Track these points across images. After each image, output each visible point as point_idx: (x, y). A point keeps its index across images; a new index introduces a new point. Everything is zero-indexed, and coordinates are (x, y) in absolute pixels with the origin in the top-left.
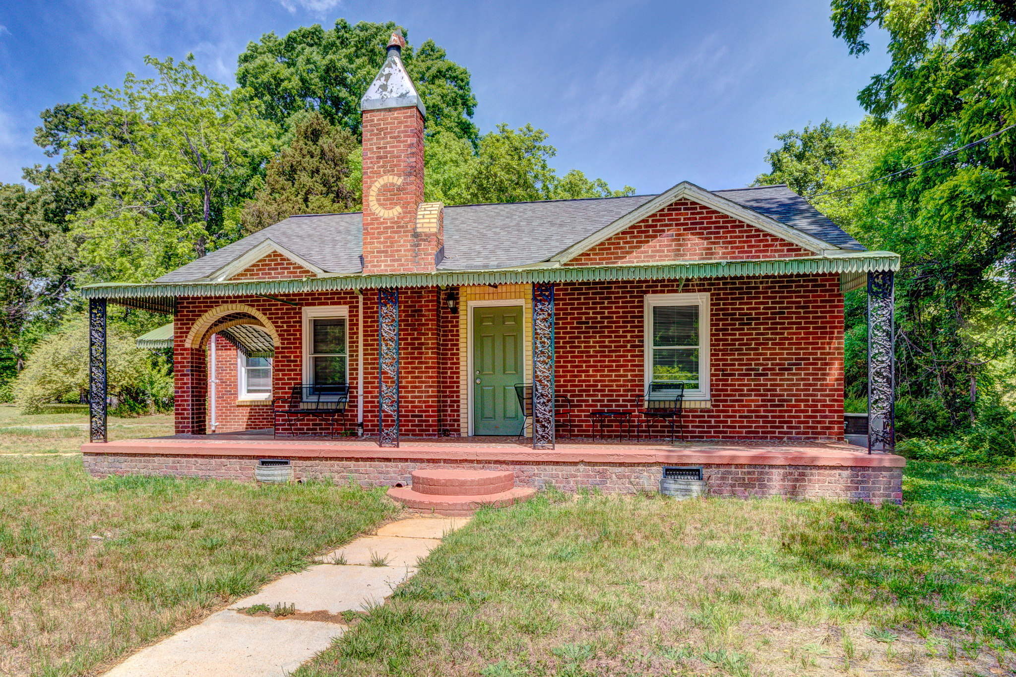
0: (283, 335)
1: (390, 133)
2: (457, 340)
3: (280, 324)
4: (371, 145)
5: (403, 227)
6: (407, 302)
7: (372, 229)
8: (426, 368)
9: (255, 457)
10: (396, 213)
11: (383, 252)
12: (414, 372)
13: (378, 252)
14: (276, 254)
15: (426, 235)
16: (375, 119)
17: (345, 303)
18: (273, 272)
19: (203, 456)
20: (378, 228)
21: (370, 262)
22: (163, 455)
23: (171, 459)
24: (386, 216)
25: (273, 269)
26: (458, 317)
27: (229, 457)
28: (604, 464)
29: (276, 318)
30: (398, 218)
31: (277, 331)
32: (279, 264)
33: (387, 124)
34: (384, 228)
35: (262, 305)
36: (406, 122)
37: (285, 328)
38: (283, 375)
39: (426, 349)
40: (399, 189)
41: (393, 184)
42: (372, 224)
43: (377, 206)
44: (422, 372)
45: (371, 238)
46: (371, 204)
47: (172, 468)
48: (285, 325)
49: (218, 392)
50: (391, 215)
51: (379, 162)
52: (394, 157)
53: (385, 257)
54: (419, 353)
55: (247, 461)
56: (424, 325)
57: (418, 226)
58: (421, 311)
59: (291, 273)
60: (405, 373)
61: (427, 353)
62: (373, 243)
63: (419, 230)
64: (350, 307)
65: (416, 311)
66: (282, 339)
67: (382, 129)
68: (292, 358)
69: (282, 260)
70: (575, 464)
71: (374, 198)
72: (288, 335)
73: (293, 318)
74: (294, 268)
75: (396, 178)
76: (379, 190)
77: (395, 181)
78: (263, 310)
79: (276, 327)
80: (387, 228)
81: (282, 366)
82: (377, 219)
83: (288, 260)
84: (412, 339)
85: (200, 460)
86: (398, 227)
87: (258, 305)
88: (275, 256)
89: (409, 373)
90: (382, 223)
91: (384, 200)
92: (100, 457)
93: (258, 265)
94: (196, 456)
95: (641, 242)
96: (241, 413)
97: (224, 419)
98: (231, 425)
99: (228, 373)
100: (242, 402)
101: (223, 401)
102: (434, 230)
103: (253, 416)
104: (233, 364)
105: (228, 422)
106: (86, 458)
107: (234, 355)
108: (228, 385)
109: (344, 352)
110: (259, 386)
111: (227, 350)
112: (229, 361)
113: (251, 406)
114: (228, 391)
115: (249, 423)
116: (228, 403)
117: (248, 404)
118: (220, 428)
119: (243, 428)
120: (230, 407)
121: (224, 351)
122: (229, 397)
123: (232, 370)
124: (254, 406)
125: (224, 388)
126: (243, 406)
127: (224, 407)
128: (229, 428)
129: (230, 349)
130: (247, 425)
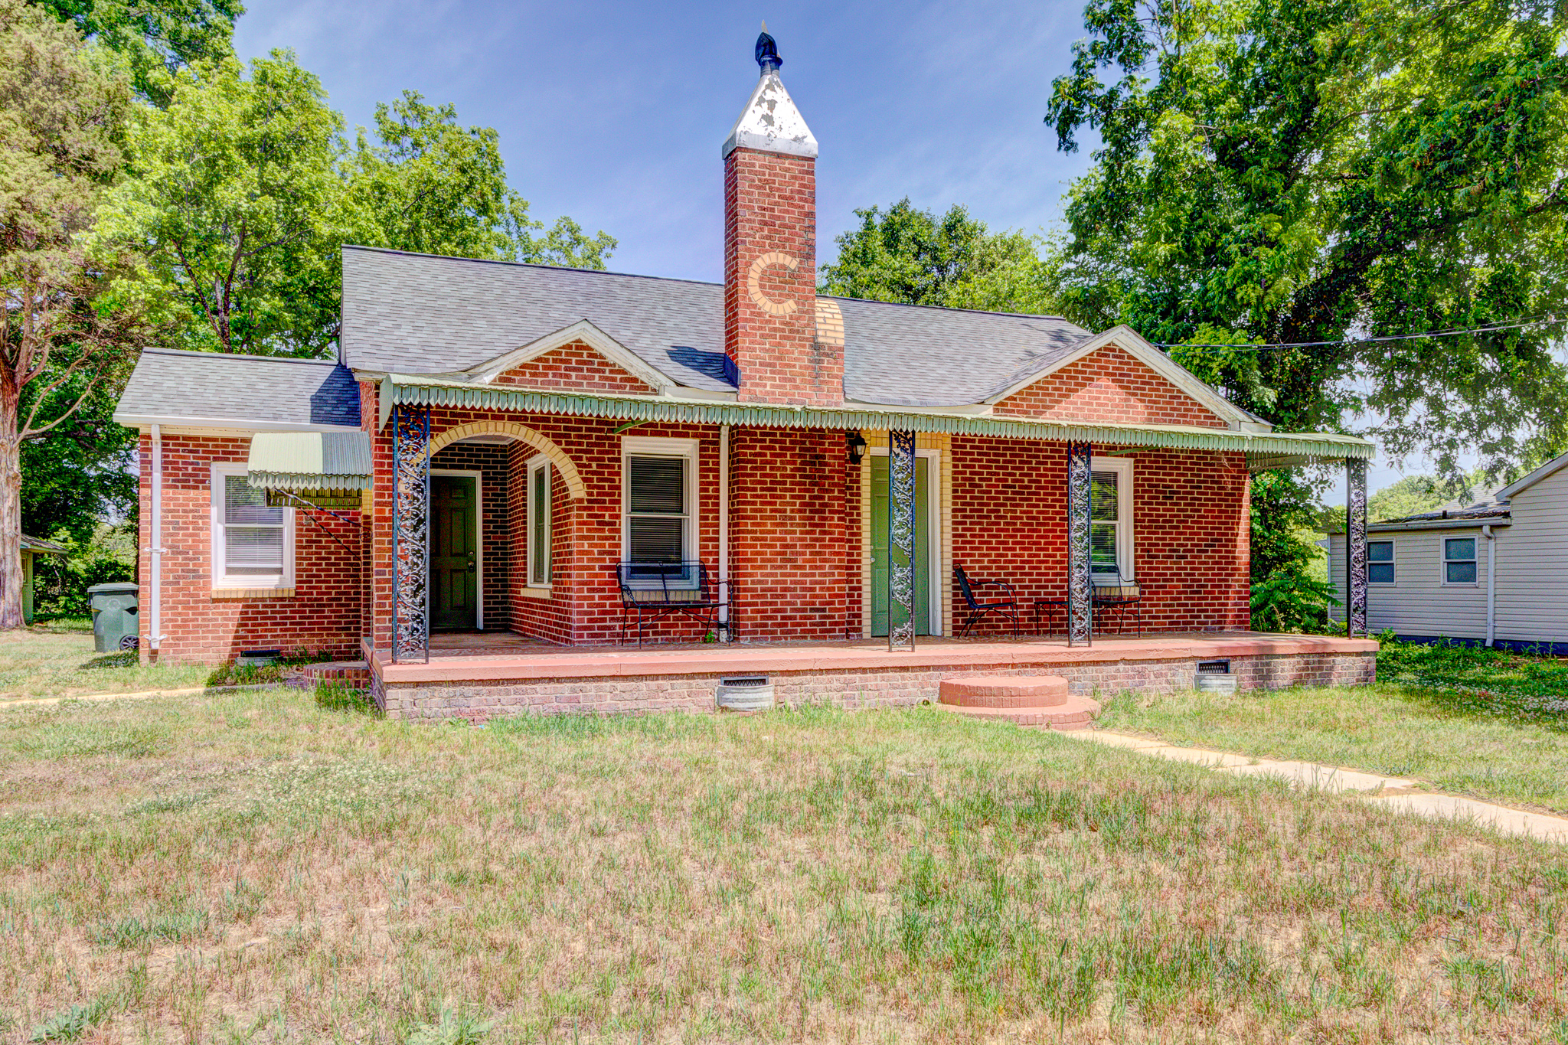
0: (591, 480)
1: (778, 189)
2: (858, 501)
3: (584, 461)
4: (750, 201)
5: (798, 332)
6: (804, 443)
7: (752, 328)
8: (831, 540)
9: (713, 675)
10: (789, 311)
11: (770, 365)
12: (814, 546)
13: (761, 364)
14: (581, 345)
15: (830, 348)
16: (757, 163)
17: (695, 436)
18: (574, 374)
19: (625, 678)
20: (760, 328)
21: (750, 378)
22: (551, 680)
23: (568, 685)
24: (774, 312)
25: (575, 369)
26: (859, 469)
27: (670, 676)
28: (1143, 661)
29: (577, 451)
30: (791, 317)
31: (580, 473)
32: (585, 363)
33: (775, 175)
34: (771, 329)
35: (554, 428)
36: (802, 179)
37: (594, 468)
38: (590, 545)
39: (830, 512)
40: (792, 275)
41: (784, 267)
42: (753, 321)
43: (760, 295)
44: (825, 546)
45: (752, 342)
46: (752, 290)
47: (569, 700)
48: (594, 464)
49: (165, 571)
50: (781, 313)
51: (762, 230)
52: (785, 226)
53: (772, 372)
54: (821, 518)
55: (701, 682)
56: (827, 478)
57: (820, 333)
58: (824, 457)
59: (607, 378)
60: (802, 546)
61: (832, 519)
62: (754, 350)
63: (821, 340)
64: (702, 442)
65: (817, 457)
66: (589, 487)
67: (767, 181)
68: (607, 519)
69: (590, 355)
70: (1116, 662)
71: (756, 283)
72: (599, 480)
73: (607, 452)
74: (611, 372)
75: (789, 258)
76: (764, 272)
77: (787, 263)
78: (554, 436)
79: (578, 465)
80: (775, 329)
81: (589, 530)
82: (760, 314)
83: (602, 357)
84: (811, 497)
85: (620, 685)
86: (791, 331)
87: (544, 427)
88: (577, 348)
89: (807, 546)
90: (768, 322)
91: (771, 287)
92: (425, 690)
93: (547, 360)
94: (613, 677)
95: (1070, 390)
96: (222, 614)
97: (179, 626)
98: (198, 638)
99: (191, 535)
100: (224, 592)
101: (179, 590)
102: (841, 343)
103: (250, 619)
104: (201, 517)
105: (189, 632)
106: (391, 693)
107: (204, 499)
108: (190, 559)
109: (681, 511)
110: (254, 560)
111: (189, 487)
112: (192, 511)
113: (246, 599)
114: (189, 571)
115: (242, 633)
116: (190, 595)
117: (241, 596)
118: (170, 645)
119: (226, 644)
120: (196, 602)
121: (180, 490)
122: (192, 583)
123: (201, 529)
124: (254, 600)
125: (181, 565)
126: (226, 600)
127: (180, 602)
128: (192, 644)
129: (197, 488)
130: (236, 637)
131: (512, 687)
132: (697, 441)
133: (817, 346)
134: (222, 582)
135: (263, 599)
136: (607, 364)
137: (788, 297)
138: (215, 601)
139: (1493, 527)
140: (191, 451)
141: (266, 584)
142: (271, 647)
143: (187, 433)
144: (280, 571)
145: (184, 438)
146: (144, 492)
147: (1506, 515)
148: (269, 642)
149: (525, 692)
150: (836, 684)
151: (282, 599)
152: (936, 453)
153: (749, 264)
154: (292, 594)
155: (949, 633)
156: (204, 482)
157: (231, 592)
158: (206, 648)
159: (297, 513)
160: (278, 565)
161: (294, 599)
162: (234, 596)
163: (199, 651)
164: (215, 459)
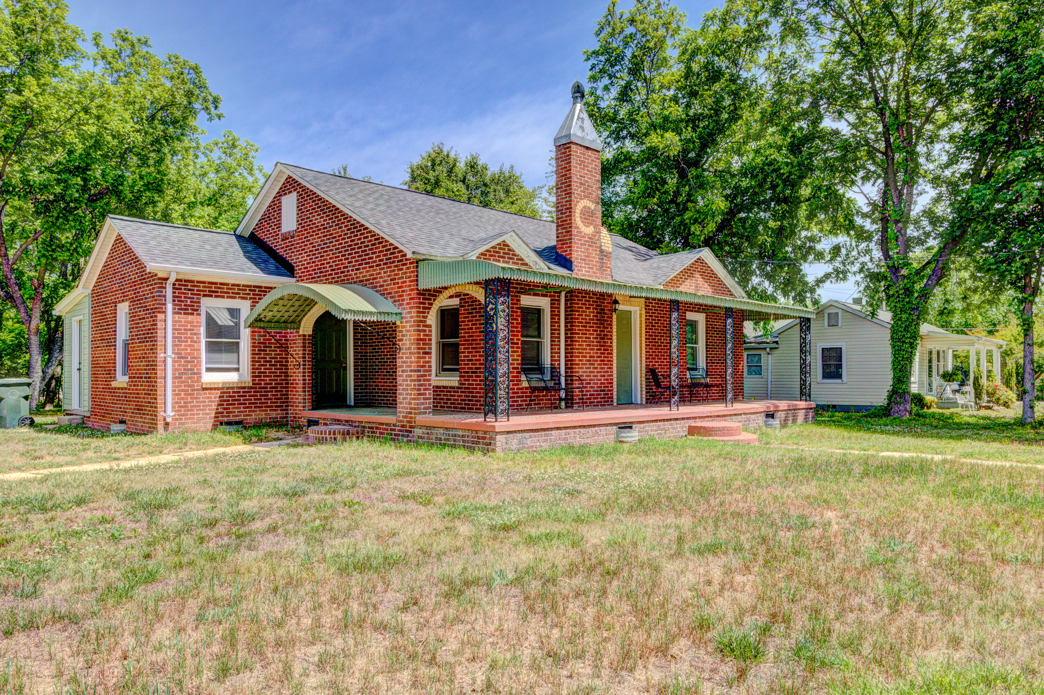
1: (586, 166)
4: (576, 171)
5: (595, 243)
7: (578, 240)
8: (607, 354)
9: (611, 425)
10: (590, 231)
11: (583, 260)
13: (581, 259)
14: (505, 244)
15: (606, 253)
16: (578, 151)
17: (549, 296)
18: (501, 259)
20: (581, 240)
21: (576, 266)
24: (585, 232)
28: (750, 413)
30: (592, 235)
32: (506, 254)
33: (585, 158)
34: (584, 241)
36: (596, 161)
39: (607, 339)
40: (592, 213)
41: (589, 208)
42: (577, 235)
43: (579, 222)
44: (605, 357)
45: (577, 248)
46: (576, 220)
47: (564, 439)
50: (588, 232)
51: (580, 187)
52: (589, 186)
53: (584, 264)
54: (604, 342)
55: (610, 428)
56: (606, 321)
57: (603, 245)
58: (605, 310)
61: (608, 343)
62: (578, 251)
63: (603, 248)
64: (551, 300)
65: (602, 310)
67: (582, 162)
69: (509, 250)
70: (741, 414)
71: (579, 215)
75: (590, 203)
76: (581, 209)
77: (590, 206)
80: (586, 241)
82: (580, 233)
83: (513, 251)
84: (600, 331)
86: (592, 242)
90: (583, 237)
91: (584, 219)
95: (685, 279)
96: (208, 398)
97: (182, 407)
98: (194, 414)
99: (190, 346)
100: (210, 383)
101: (182, 382)
102: (610, 250)
103: (225, 401)
104: (196, 334)
105: (189, 410)
106: (498, 437)
107: (197, 322)
108: (189, 362)
109: (539, 337)
110: (221, 363)
111: (188, 314)
112: (190, 330)
113: (223, 388)
114: (188, 370)
115: (220, 410)
116: (190, 386)
117: (220, 386)
118: (177, 419)
119: (210, 418)
120: (192, 390)
121: (182, 316)
122: (190, 378)
123: (195, 342)
124: (228, 388)
125: (183, 366)
126: (211, 389)
127: (183, 390)
128: (190, 419)
129: (192, 314)
130: (216, 413)
131: (543, 433)
132: (549, 299)
133: (602, 251)
134: (209, 378)
135: (233, 388)
136: (515, 255)
137: (591, 224)
138: (204, 389)
139: (771, 349)
140: (189, 290)
141: (232, 378)
142: (237, 419)
143: (187, 278)
144: (237, 370)
145: (185, 281)
146: (160, 316)
147: (777, 342)
148: (237, 416)
149: (548, 435)
150: (655, 428)
151: (244, 388)
152: (638, 309)
153: (576, 205)
154: (251, 385)
155: (644, 402)
156: (197, 310)
157: (214, 383)
158: (199, 420)
159: (253, 332)
160: (236, 366)
161: (251, 388)
162: (216, 386)
163: (195, 423)
164: (204, 295)
